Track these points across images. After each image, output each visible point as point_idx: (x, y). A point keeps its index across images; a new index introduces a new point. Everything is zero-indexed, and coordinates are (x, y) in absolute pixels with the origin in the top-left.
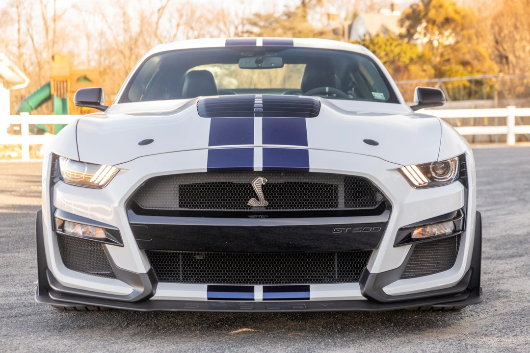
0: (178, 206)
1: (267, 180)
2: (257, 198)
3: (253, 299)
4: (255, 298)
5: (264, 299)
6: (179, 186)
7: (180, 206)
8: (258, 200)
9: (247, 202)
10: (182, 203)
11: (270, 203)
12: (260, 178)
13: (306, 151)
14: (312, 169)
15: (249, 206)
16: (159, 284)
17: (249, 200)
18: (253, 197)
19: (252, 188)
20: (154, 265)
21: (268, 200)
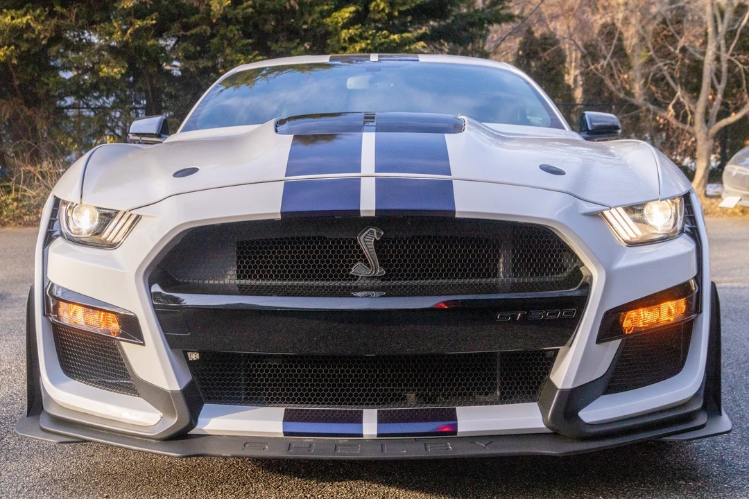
0: (235, 277)
1: (382, 233)
2: (366, 262)
3: (361, 435)
4: (365, 433)
5: (379, 435)
6: (238, 243)
7: (239, 277)
8: (369, 266)
9: (350, 270)
10: (242, 272)
11: (388, 271)
12: (371, 229)
13: (450, 183)
14: (459, 212)
15: (352, 276)
16: (206, 406)
17: (352, 266)
18: (361, 261)
19: (358, 247)
20: (197, 375)
21: (385, 267)
